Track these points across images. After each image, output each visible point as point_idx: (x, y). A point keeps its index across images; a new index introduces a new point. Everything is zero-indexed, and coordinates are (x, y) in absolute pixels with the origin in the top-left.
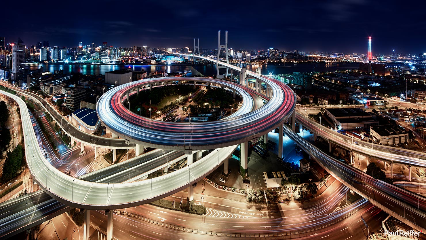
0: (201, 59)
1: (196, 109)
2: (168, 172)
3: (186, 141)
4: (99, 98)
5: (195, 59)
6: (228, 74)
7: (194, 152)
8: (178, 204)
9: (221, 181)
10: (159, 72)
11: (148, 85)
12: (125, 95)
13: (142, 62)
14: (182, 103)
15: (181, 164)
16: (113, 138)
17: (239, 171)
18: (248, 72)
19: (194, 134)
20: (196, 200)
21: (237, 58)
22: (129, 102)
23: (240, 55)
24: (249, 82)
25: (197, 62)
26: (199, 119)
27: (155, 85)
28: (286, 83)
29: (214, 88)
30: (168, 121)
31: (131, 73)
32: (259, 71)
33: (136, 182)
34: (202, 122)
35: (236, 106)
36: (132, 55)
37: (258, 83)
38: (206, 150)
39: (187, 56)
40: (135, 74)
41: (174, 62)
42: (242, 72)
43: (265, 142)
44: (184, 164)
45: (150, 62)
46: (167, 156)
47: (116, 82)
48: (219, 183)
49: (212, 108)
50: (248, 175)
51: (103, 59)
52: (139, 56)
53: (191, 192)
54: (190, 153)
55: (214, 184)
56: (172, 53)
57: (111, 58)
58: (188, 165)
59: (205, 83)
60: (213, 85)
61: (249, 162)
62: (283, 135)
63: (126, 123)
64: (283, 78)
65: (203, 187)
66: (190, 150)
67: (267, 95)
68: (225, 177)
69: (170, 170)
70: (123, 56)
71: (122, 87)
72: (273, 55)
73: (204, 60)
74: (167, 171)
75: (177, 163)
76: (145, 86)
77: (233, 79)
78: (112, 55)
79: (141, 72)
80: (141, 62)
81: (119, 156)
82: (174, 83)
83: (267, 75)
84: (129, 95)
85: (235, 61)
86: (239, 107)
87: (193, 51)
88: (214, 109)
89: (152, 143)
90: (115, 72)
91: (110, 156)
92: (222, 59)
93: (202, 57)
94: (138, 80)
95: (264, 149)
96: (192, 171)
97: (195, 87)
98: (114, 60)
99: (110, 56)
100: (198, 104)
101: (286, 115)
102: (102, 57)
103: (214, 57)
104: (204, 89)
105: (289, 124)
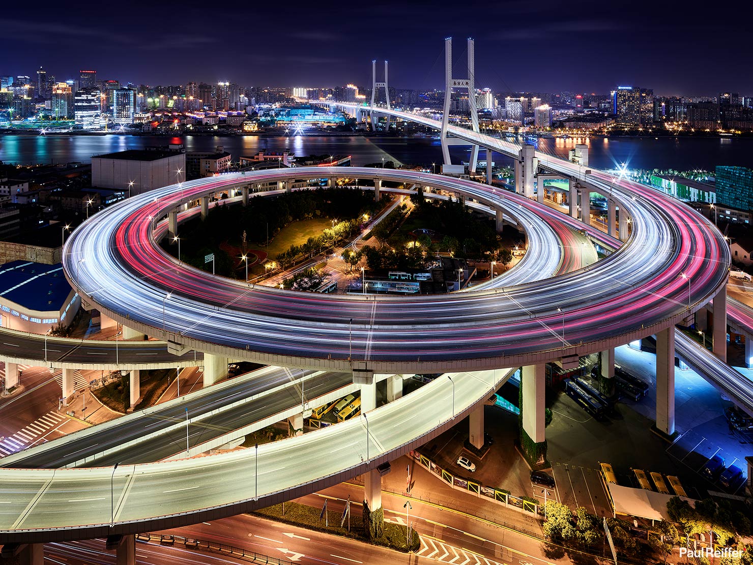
0: (394, 117)
1: (384, 257)
2: (306, 430)
3: (355, 347)
4: (72, 230)
5: (375, 119)
6: (478, 162)
7: (378, 378)
8: (336, 517)
9: (462, 465)
10: (268, 155)
11: (236, 191)
12: (162, 219)
13: (216, 127)
14: (341, 240)
15: (343, 409)
16: (127, 340)
17: (518, 443)
18: (543, 158)
19: (377, 327)
20: (390, 511)
21: (506, 117)
22: (176, 239)
23: (513, 107)
24: (547, 189)
25: (381, 127)
26: (393, 286)
27: (257, 191)
28: (685, 200)
29: (436, 201)
30: (301, 288)
31: (182, 158)
32: (582, 157)
33: (208, 457)
34: (402, 294)
35: (505, 257)
36: (182, 108)
37: (578, 192)
38: (414, 375)
39: (353, 110)
40: (192, 159)
41: (314, 127)
42: (523, 158)
43: (605, 373)
44: (350, 410)
45: (241, 126)
46: (300, 384)
47: (131, 184)
48: (455, 471)
49: (430, 258)
50: (546, 462)
51: (82, 117)
52: (205, 111)
53: (375, 487)
54: (368, 381)
55: (440, 473)
56: (306, 101)
57: (112, 114)
58: (362, 413)
59: (408, 186)
60: (434, 192)
61: (552, 425)
62: (672, 361)
63: (169, 295)
64: (672, 182)
65: (409, 476)
66: (366, 371)
67: (609, 231)
68: (473, 455)
69: (309, 425)
70: (154, 109)
71: (154, 197)
72: (631, 108)
73: (402, 120)
74: (301, 427)
75: (329, 405)
76: (225, 192)
77: (494, 176)
78: (114, 108)
79: (213, 155)
80: (212, 126)
81: (149, 387)
82: (315, 184)
83: (611, 171)
84: (175, 218)
85: (498, 125)
86: (514, 261)
87: (369, 95)
88: (436, 260)
89: (254, 349)
90: (128, 155)
91: (120, 392)
92: (458, 118)
93: (397, 112)
94: (204, 176)
95: (601, 394)
96: (376, 430)
97: (378, 197)
98: (123, 121)
99: (107, 109)
100: (390, 244)
101: (686, 301)
102: (79, 114)
103: (435, 113)
104: (405, 202)
105: (700, 333)
